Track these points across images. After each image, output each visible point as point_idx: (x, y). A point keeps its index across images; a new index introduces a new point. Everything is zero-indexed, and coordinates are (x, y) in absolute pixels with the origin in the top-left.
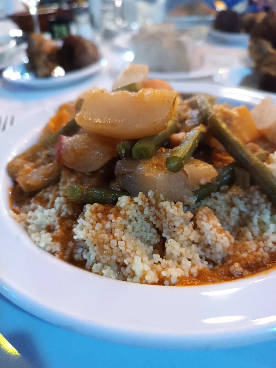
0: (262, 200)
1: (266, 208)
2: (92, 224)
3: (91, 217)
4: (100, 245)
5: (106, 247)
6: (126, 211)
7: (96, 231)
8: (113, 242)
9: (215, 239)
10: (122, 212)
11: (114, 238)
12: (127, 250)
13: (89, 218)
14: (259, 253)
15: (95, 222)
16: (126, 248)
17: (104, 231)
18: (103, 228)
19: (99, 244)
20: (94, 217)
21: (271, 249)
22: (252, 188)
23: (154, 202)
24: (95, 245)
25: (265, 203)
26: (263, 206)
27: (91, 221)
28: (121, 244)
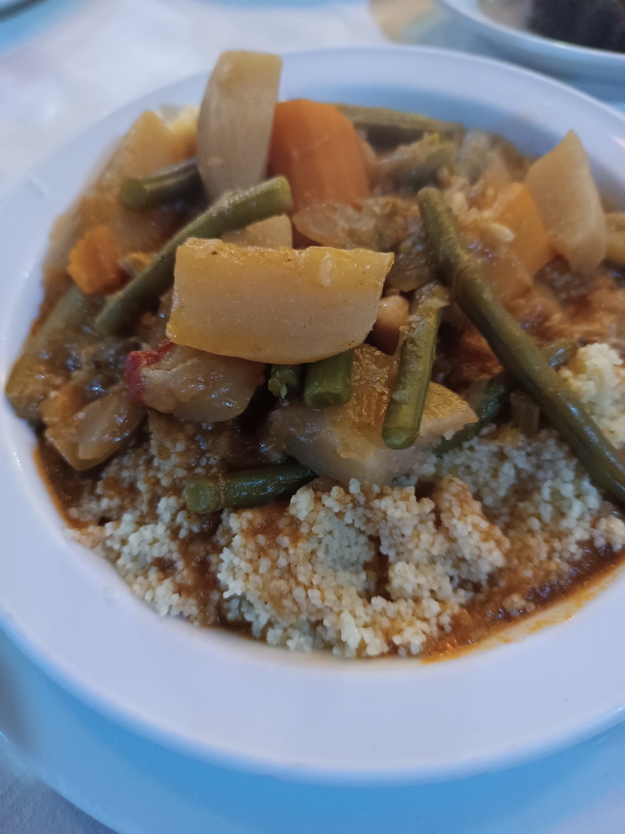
0: (561, 455)
1: (567, 466)
2: (251, 561)
3: (245, 546)
4: (275, 600)
5: (287, 603)
6: (311, 526)
7: (262, 575)
8: (299, 593)
9: (477, 552)
10: (304, 530)
11: (298, 583)
12: (327, 603)
13: (242, 550)
14: (553, 566)
15: (255, 556)
16: (323, 599)
17: (277, 573)
18: (274, 566)
19: (272, 597)
20: (252, 545)
21: (573, 554)
22: (544, 433)
23: (362, 499)
24: (266, 603)
25: (565, 458)
26: (562, 464)
27: (249, 555)
28: (314, 594)
